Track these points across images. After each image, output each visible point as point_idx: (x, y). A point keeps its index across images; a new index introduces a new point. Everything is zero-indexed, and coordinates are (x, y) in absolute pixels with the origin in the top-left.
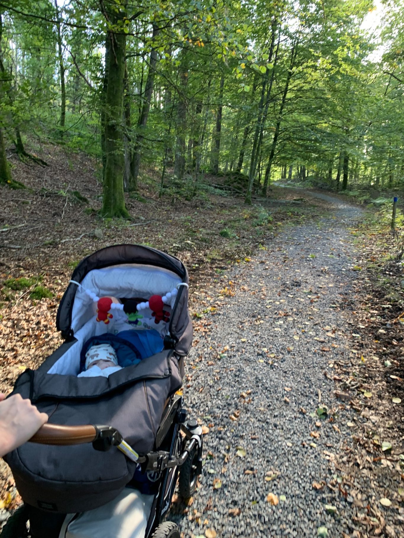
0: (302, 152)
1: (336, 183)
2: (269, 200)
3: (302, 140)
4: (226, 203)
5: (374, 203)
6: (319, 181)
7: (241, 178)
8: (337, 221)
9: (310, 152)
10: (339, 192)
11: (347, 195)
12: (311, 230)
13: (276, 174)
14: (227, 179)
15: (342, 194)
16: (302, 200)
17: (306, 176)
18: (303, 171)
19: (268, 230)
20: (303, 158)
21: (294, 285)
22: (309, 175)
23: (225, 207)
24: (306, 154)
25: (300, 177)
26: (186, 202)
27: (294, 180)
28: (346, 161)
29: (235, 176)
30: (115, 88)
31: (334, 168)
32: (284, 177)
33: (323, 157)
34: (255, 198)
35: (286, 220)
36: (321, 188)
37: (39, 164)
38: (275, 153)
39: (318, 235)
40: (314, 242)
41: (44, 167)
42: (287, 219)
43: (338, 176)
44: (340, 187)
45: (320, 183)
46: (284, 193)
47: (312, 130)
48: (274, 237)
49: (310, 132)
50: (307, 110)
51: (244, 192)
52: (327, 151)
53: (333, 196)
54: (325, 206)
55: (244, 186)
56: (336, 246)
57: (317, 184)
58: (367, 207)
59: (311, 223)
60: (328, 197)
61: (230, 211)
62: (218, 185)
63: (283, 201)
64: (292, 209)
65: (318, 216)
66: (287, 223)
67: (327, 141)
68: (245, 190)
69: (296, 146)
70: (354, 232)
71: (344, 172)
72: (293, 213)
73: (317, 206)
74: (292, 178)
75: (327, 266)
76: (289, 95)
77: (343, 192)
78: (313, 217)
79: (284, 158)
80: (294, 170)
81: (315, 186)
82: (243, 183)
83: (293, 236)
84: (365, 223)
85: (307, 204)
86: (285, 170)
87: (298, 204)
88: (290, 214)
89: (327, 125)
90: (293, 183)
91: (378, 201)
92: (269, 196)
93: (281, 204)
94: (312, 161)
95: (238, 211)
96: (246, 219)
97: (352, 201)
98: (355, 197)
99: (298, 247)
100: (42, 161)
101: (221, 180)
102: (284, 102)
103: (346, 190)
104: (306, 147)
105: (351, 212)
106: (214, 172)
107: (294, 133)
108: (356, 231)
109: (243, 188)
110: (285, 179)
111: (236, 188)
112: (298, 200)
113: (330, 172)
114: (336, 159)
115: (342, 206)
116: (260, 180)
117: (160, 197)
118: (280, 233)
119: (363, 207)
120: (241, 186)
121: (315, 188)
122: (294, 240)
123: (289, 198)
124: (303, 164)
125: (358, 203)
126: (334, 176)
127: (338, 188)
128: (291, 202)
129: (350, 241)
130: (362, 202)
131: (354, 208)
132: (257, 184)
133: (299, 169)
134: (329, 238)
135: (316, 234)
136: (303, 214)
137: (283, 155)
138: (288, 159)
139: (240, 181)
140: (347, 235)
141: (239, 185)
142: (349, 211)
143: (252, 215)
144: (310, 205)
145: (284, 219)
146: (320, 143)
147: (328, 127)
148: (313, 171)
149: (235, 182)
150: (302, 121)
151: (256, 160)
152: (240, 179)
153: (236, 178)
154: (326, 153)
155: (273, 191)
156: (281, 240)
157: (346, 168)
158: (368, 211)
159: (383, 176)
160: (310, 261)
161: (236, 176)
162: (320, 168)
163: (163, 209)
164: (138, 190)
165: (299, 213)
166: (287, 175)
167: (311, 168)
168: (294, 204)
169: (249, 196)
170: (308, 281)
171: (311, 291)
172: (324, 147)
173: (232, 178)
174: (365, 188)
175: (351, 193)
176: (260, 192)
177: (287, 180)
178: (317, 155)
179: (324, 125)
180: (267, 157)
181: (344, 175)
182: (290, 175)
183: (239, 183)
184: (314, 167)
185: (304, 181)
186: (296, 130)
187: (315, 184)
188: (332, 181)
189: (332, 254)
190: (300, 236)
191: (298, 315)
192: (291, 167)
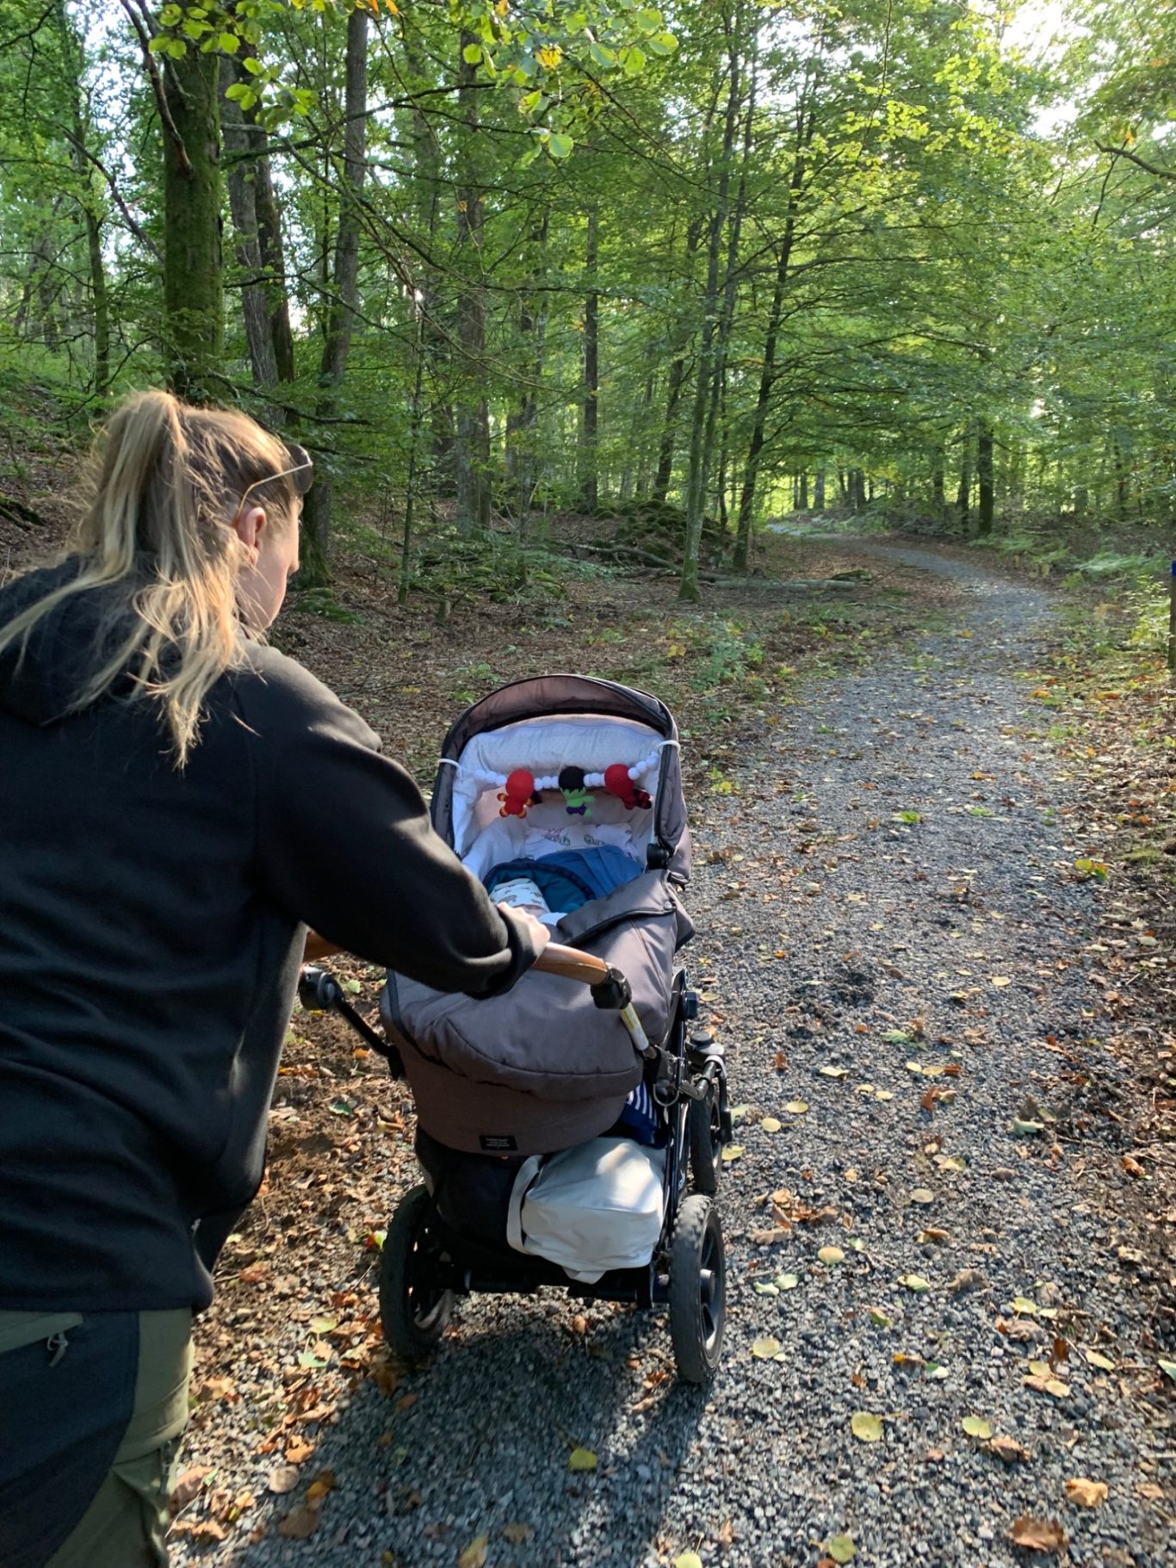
0: (849, 427)
1: (957, 515)
2: (755, 582)
3: (847, 390)
4: (621, 602)
5: (1084, 572)
6: (906, 512)
7: (668, 518)
8: (977, 647)
9: (874, 426)
10: (971, 544)
11: (998, 551)
12: (895, 689)
13: (779, 499)
14: (624, 524)
15: (981, 547)
16: (858, 574)
17: (867, 496)
18: (857, 483)
19: (748, 699)
20: (852, 445)
21: (842, 997)
22: (877, 494)
23: (616, 615)
24: (861, 433)
25: (849, 503)
26: (493, 608)
27: (831, 514)
28: (985, 445)
29: (648, 515)
30: (189, 250)
31: (950, 468)
32: (800, 504)
33: (913, 440)
34: (712, 580)
35: (808, 655)
36: (916, 532)
37: (10, 519)
38: (765, 437)
39: (919, 712)
40: (909, 745)
41: (27, 529)
42: (814, 649)
43: (964, 492)
44: (973, 527)
45: (913, 516)
46: (803, 558)
47: (876, 357)
48: (768, 730)
49: (869, 363)
50: (858, 299)
51: (680, 562)
52: (925, 419)
53: (953, 556)
54: (935, 590)
55: (676, 545)
56: (988, 759)
57: (902, 519)
58: (1064, 584)
59: (891, 659)
60: (939, 559)
61: (628, 632)
62: (599, 544)
63: (798, 582)
64: (827, 613)
65: (913, 628)
66: (813, 665)
67: (925, 389)
68: (679, 555)
69: (828, 413)
70: (1043, 690)
71: (981, 481)
72: (831, 624)
73: (907, 594)
74: (826, 505)
75: (970, 865)
76: (797, 258)
77: (981, 541)
78: (897, 633)
79: (794, 450)
80: (832, 483)
81: (895, 527)
82: (674, 534)
83: (833, 719)
84: (1071, 647)
85: (877, 588)
86: (804, 483)
87: (848, 590)
88: (822, 628)
89: (920, 341)
90: (828, 522)
91: (1098, 566)
92: (756, 571)
93: (793, 591)
94: (880, 454)
95: (654, 630)
96: (673, 662)
97: (1014, 568)
98: (1021, 554)
99: (854, 771)
100: (19, 508)
101: (608, 529)
102: (782, 277)
103: (991, 536)
104: (862, 414)
105: (1017, 607)
106: (587, 506)
107: (820, 370)
108: (1049, 684)
109: (676, 550)
110: (805, 512)
111: (651, 550)
112: (846, 577)
113: (939, 483)
114: (955, 442)
115: (984, 585)
116: (724, 520)
117: (401, 600)
118: (786, 711)
119: (1049, 585)
120: (668, 545)
121: (896, 532)
122: (837, 736)
123: (820, 574)
124: (855, 464)
125: (1032, 575)
126: (952, 494)
127: (966, 530)
128: (825, 585)
129: (1038, 731)
130: (1047, 569)
131: (1023, 591)
132: (714, 535)
133: (846, 478)
134: (960, 722)
135: (913, 705)
136: (864, 625)
137: (792, 441)
138: (806, 451)
139: (663, 529)
140: (1022, 705)
141: (661, 541)
142: (1010, 601)
143: (697, 642)
144: (887, 592)
145: (801, 651)
146: (901, 394)
147: (924, 347)
148: (888, 483)
149: (650, 531)
150: (843, 333)
151: (706, 463)
152: (663, 523)
153: (651, 520)
154: (925, 425)
155: (769, 551)
156: (790, 742)
157: (985, 466)
158: (1070, 599)
159: (1100, 483)
160: (903, 839)
161: (656, 512)
162: (906, 473)
163: (408, 640)
164: (330, 583)
165: (853, 623)
166: (811, 500)
167: (880, 473)
168: (835, 592)
169: (692, 576)
170: (902, 963)
171: (919, 1035)
172: (914, 408)
173: (641, 520)
174: (1049, 525)
175: (1008, 544)
176: (728, 557)
177: (812, 514)
178: (895, 436)
179: (912, 341)
180: (741, 451)
181: (982, 488)
182: (820, 499)
183: (661, 535)
184: (890, 470)
185: (862, 513)
186: (828, 361)
187: (895, 520)
188: (947, 510)
189: (981, 799)
190: (857, 720)
191: (864, 1211)
192: (820, 476)
